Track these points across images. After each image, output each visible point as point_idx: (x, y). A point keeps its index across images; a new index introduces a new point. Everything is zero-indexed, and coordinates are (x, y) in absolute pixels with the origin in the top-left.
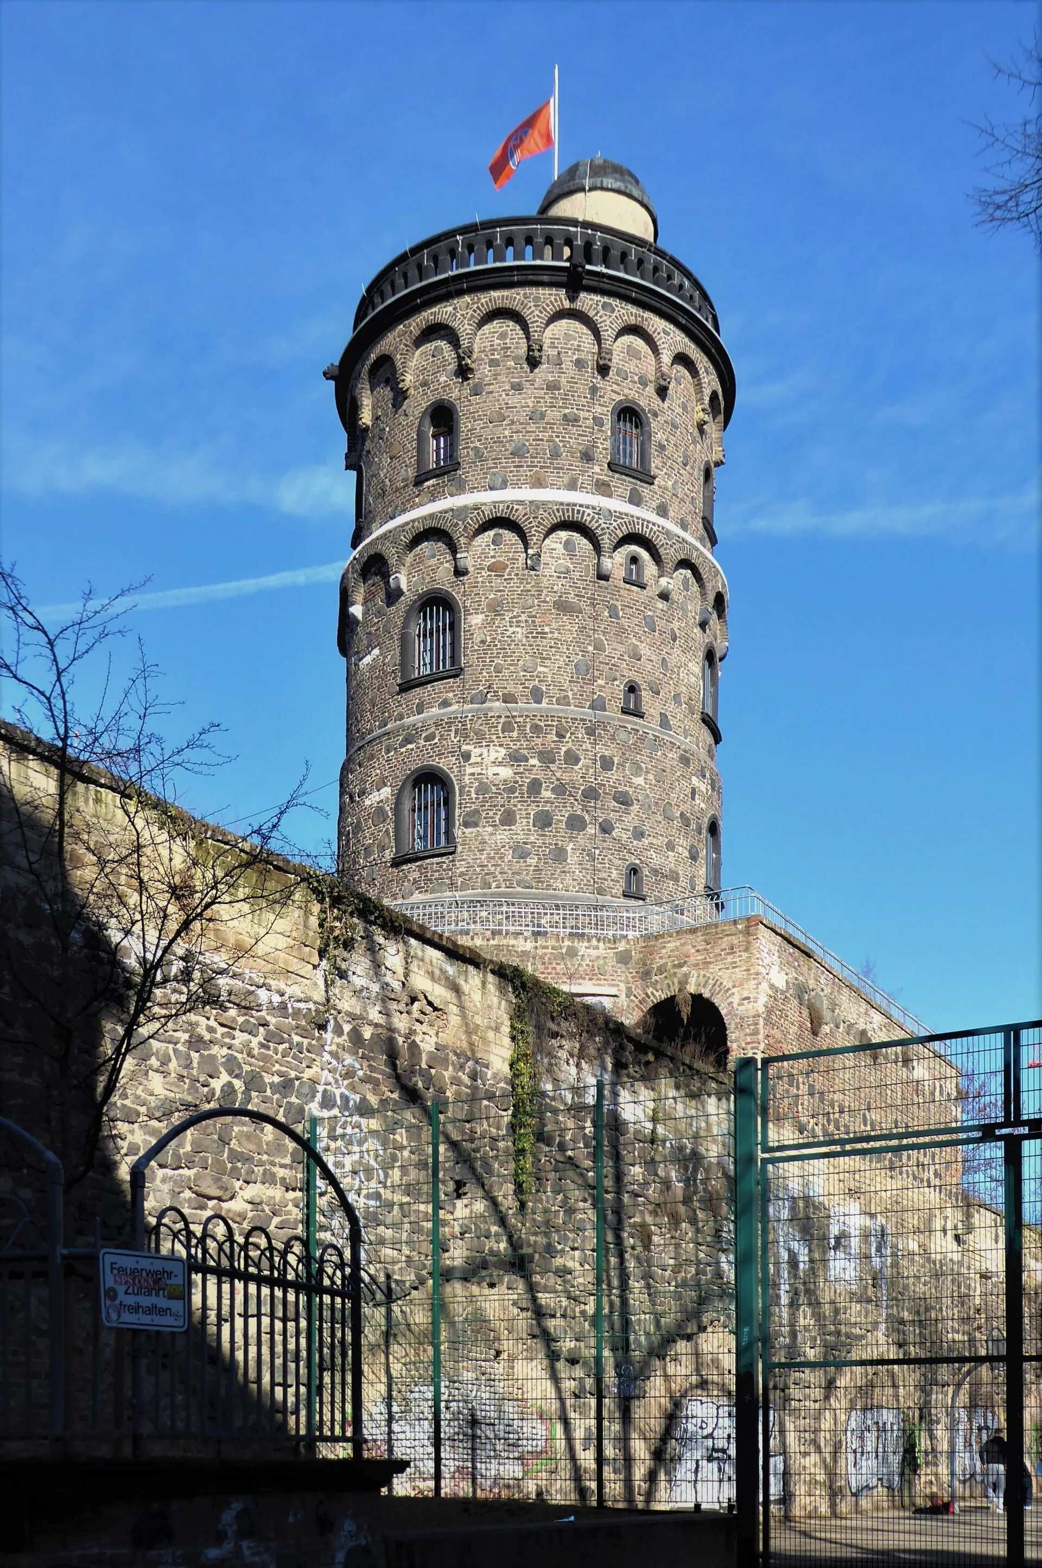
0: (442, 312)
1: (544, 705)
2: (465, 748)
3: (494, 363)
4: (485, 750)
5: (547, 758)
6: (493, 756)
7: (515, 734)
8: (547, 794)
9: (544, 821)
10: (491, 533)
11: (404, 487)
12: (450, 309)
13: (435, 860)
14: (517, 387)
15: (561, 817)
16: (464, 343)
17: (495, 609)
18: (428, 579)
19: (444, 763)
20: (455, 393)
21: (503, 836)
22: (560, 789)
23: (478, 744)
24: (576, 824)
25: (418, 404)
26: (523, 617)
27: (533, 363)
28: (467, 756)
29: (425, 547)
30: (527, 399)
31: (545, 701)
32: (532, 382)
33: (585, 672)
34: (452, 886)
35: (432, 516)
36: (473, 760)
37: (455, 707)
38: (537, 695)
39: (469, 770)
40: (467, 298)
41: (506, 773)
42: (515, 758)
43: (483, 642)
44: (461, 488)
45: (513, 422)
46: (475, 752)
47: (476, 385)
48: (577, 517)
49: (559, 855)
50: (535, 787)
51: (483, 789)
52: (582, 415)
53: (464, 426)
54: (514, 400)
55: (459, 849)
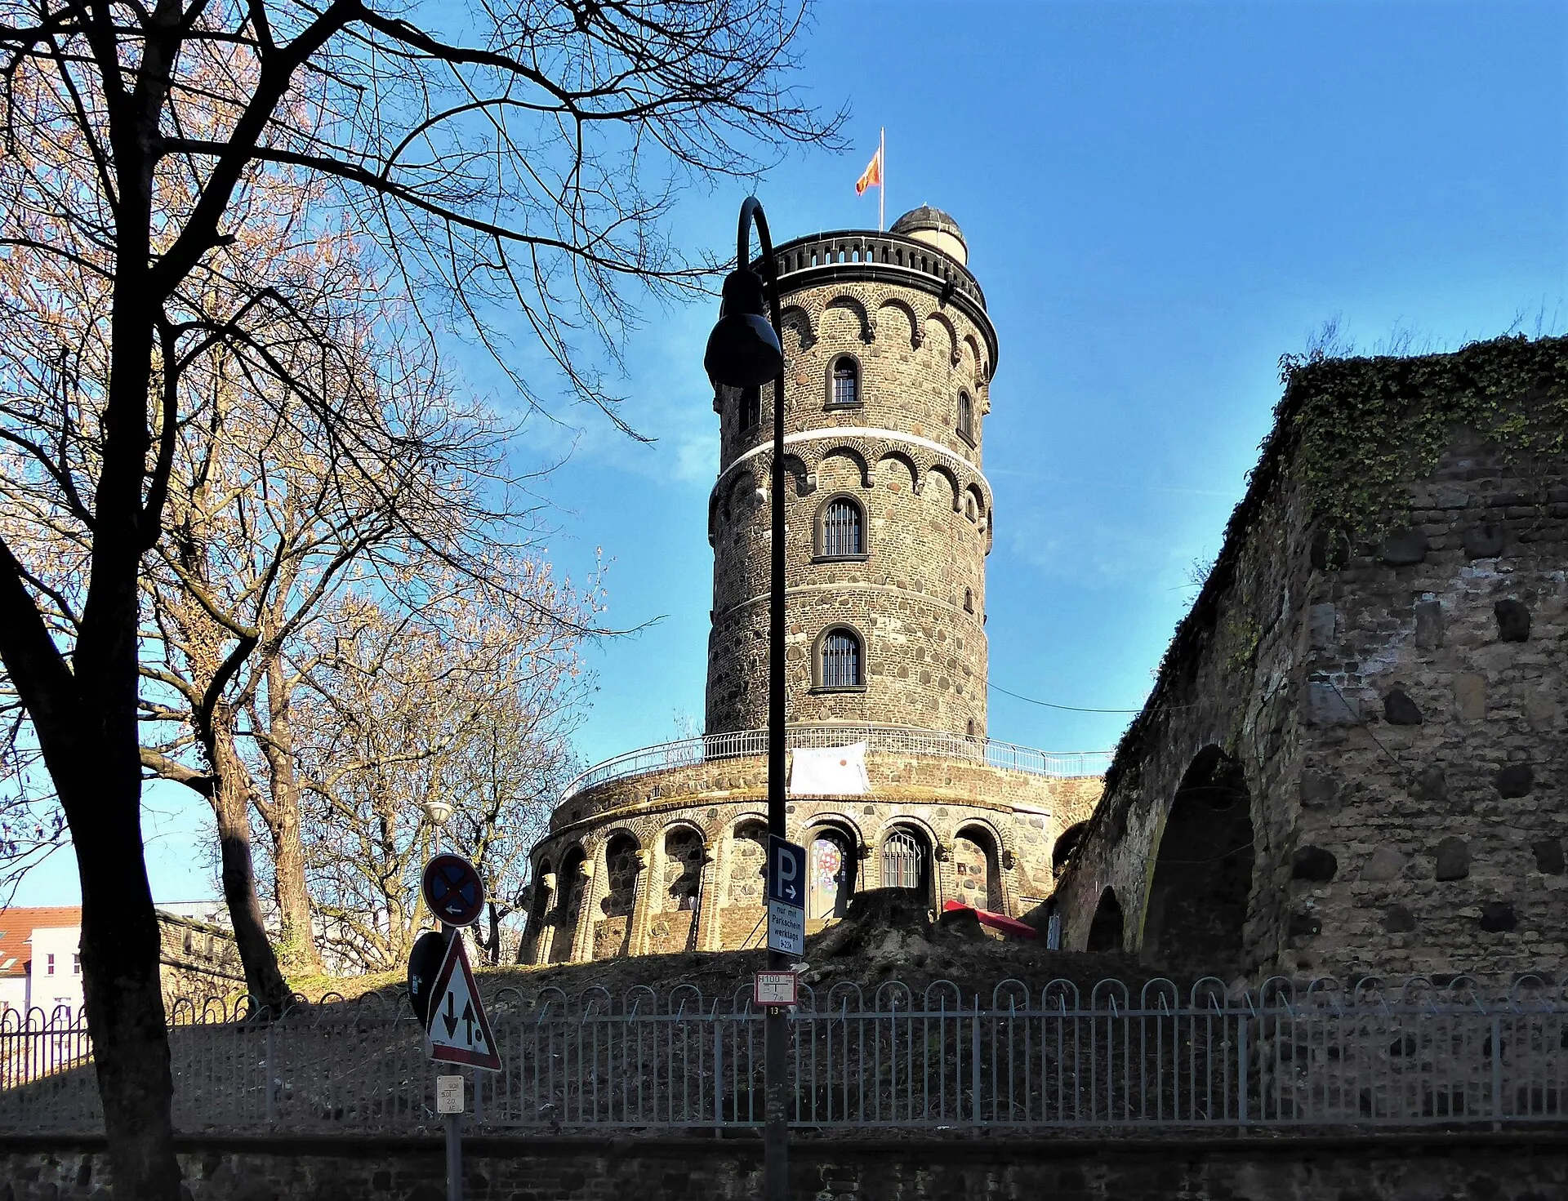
0: (855, 289)
1: (923, 594)
2: (873, 616)
3: (888, 337)
4: (887, 620)
5: (928, 634)
6: (893, 625)
7: (908, 612)
8: (928, 659)
9: (926, 679)
10: (890, 461)
11: (813, 410)
12: (860, 289)
13: (848, 695)
14: (904, 359)
15: (936, 676)
16: (870, 317)
17: (892, 518)
18: (839, 484)
19: (858, 624)
20: (859, 351)
21: (899, 685)
22: (936, 657)
23: (882, 614)
24: (944, 683)
25: (825, 352)
26: (911, 528)
27: (916, 344)
28: (874, 622)
29: (838, 460)
30: (911, 369)
31: (924, 591)
32: (914, 358)
33: (948, 577)
34: (862, 716)
35: (847, 438)
36: (878, 625)
37: (862, 584)
38: (919, 587)
39: (876, 632)
40: (873, 284)
41: (902, 639)
42: (908, 630)
43: (884, 540)
44: (864, 423)
45: (901, 384)
46: (880, 620)
47: (875, 350)
48: (947, 464)
49: (935, 706)
50: (921, 652)
51: (886, 648)
52: (944, 391)
53: (866, 378)
54: (903, 367)
55: (869, 689)
